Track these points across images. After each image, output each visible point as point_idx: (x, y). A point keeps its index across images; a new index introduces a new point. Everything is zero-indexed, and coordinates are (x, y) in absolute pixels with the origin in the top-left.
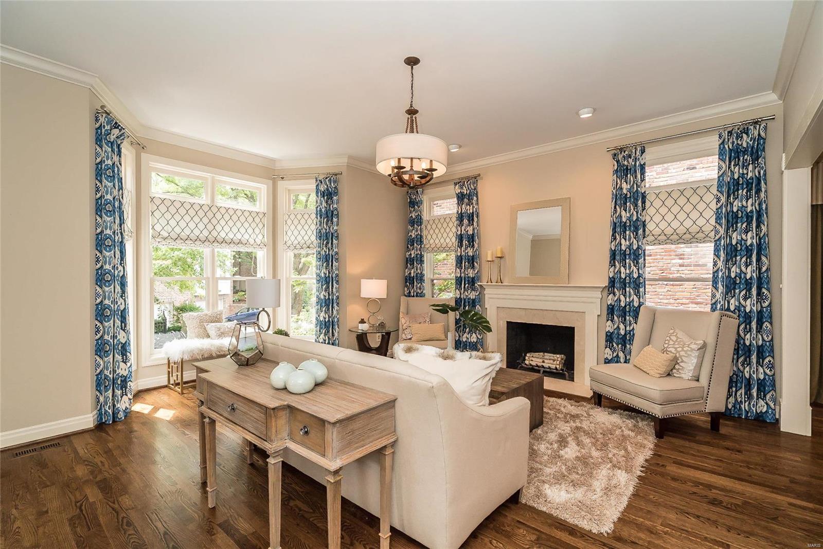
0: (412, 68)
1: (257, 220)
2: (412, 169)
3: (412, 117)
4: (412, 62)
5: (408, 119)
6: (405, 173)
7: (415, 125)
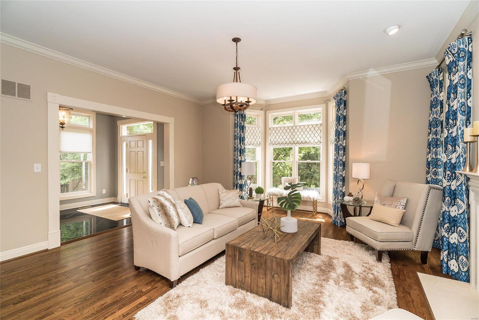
0: (237, 43)
1: (317, 129)
2: (237, 101)
3: (237, 72)
4: (236, 40)
5: (235, 72)
6: (234, 103)
7: (238, 76)
